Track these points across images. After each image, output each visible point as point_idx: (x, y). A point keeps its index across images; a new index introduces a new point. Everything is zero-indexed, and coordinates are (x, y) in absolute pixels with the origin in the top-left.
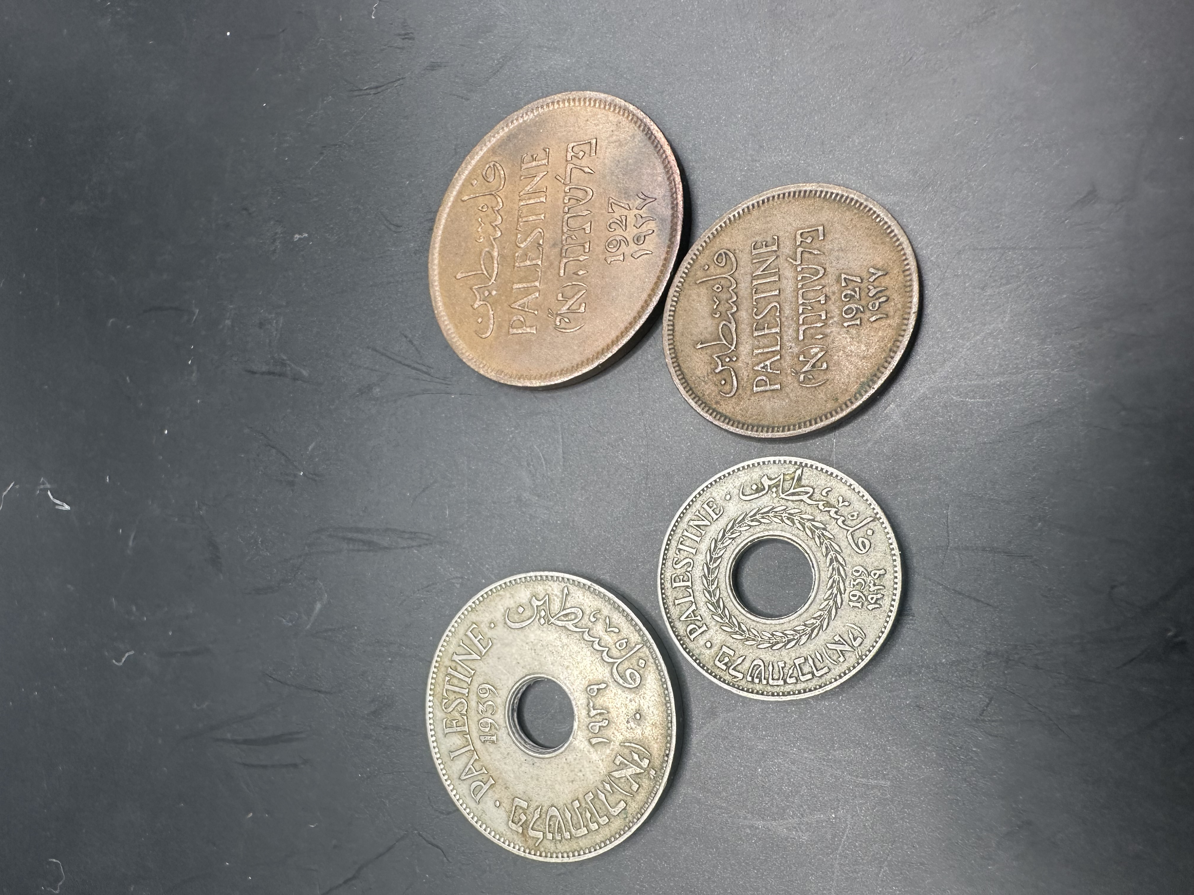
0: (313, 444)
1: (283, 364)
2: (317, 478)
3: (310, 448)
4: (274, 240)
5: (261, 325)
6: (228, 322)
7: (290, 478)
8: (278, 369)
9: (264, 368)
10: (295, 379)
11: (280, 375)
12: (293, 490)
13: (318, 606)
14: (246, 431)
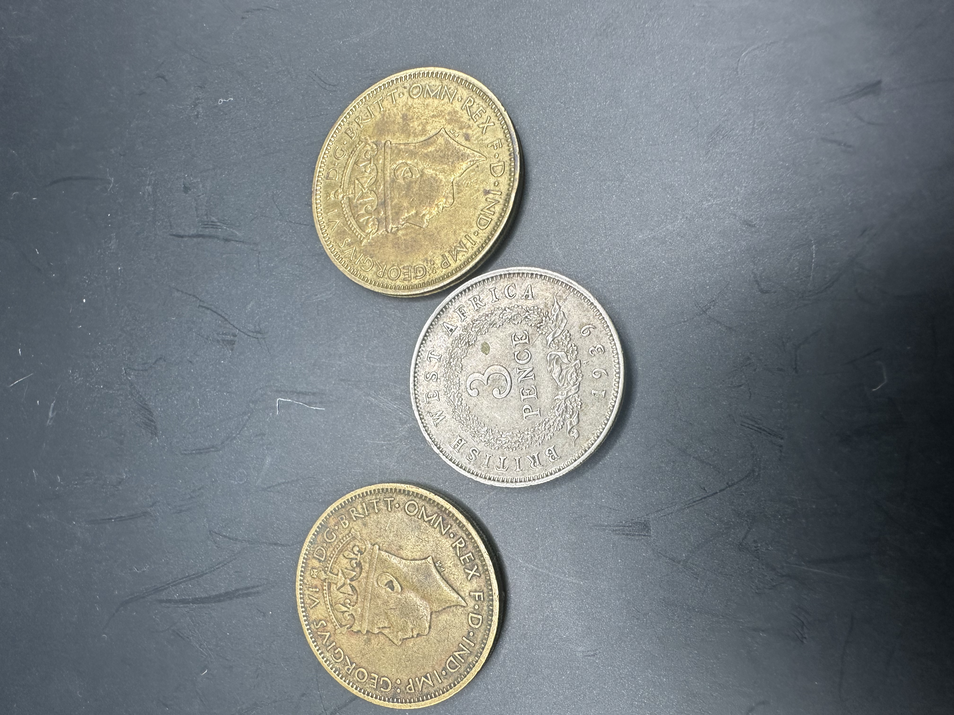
0: (252, 303)
1: (213, 225)
2: (259, 336)
3: (250, 306)
4: (196, 105)
5: (186, 189)
6: (149, 188)
7: (229, 337)
8: (207, 232)
9: (193, 232)
10: (226, 240)
11: (210, 237)
12: (232, 350)
13: (268, 460)
14: (177, 294)
